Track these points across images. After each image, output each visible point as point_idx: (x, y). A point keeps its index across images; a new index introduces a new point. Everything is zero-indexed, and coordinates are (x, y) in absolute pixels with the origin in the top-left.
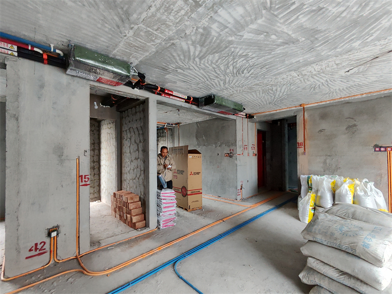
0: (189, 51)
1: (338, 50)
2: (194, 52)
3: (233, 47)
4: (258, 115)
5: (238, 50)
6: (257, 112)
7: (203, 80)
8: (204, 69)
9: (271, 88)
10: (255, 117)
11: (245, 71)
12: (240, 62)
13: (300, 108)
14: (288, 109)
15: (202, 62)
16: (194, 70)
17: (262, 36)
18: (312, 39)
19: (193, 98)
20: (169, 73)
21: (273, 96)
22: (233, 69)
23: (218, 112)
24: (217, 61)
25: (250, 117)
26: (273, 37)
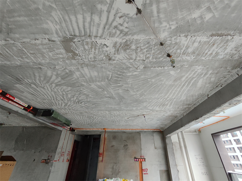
0: (51, 78)
1: (128, 108)
2: (54, 80)
3: (83, 88)
4: (78, 130)
5: (84, 91)
6: (78, 128)
7: (50, 99)
8: (55, 92)
9: (93, 116)
10: (76, 131)
11: (83, 103)
12: (82, 97)
13: (103, 130)
14: (97, 130)
15: (57, 88)
16: (47, 90)
17: (101, 90)
18: (121, 100)
19: (33, 107)
20: (22, 84)
21: (92, 121)
22: (76, 99)
23: (51, 123)
24: (68, 91)
25: (72, 130)
26: (106, 92)
